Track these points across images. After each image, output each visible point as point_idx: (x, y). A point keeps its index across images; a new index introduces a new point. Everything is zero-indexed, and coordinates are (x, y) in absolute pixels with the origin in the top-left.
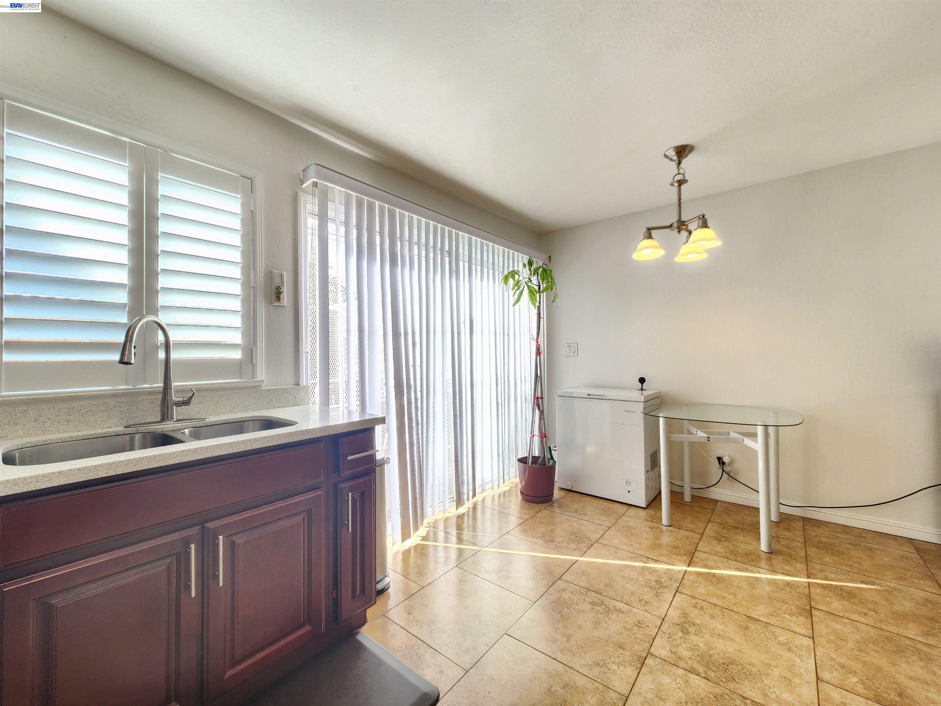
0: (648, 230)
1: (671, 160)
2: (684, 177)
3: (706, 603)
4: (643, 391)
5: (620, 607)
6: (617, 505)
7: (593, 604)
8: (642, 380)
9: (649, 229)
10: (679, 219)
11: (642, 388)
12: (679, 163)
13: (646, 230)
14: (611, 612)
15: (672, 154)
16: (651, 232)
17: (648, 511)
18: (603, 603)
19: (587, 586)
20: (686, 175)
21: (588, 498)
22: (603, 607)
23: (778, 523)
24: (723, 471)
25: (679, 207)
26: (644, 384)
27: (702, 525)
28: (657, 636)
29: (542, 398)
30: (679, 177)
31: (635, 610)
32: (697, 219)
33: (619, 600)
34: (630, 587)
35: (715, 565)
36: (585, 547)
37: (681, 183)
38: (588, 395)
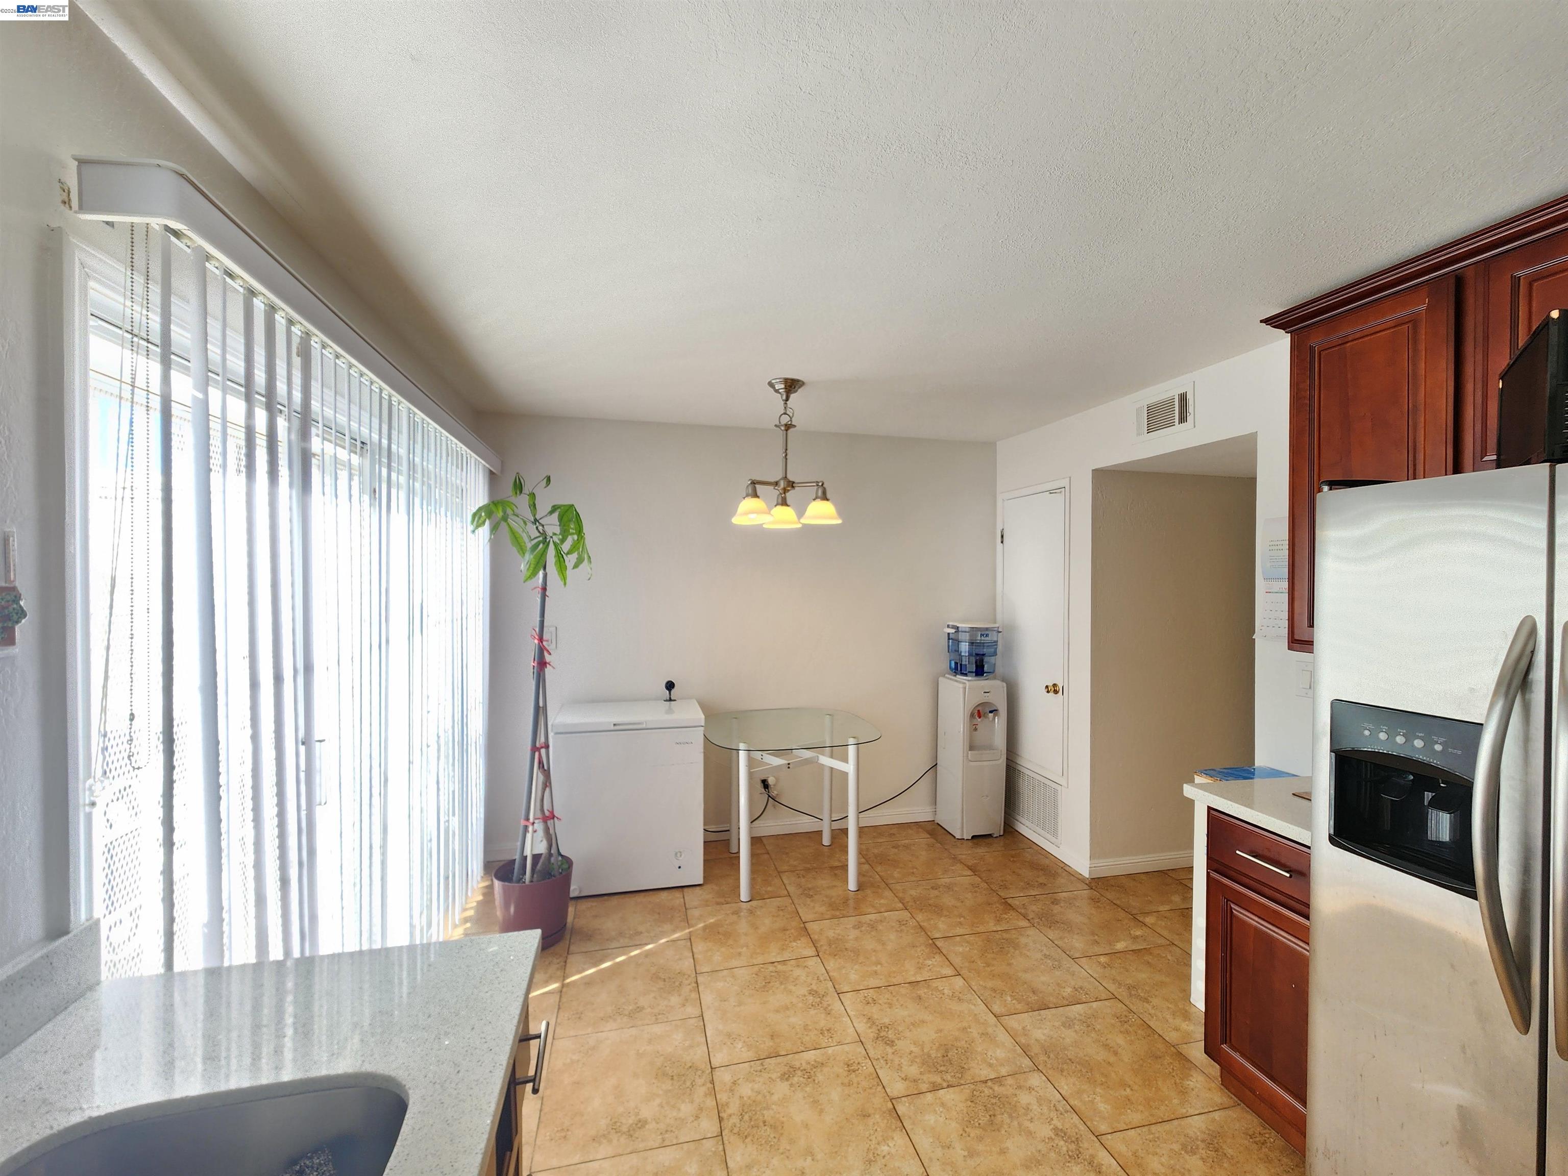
0: (751, 483)
1: (777, 391)
2: (791, 420)
3: (871, 991)
4: (672, 702)
5: (813, 1058)
6: (664, 895)
7: (786, 1076)
8: (670, 686)
9: (754, 483)
10: (784, 476)
11: (670, 698)
12: (787, 399)
13: (749, 482)
14: (812, 1073)
15: (780, 386)
16: (755, 487)
17: (708, 887)
18: (795, 1069)
19: (750, 1055)
20: (793, 419)
21: (615, 901)
22: (799, 1073)
23: (831, 847)
24: (769, 796)
25: (784, 460)
26: (673, 691)
27: (777, 881)
28: (877, 1070)
29: (547, 747)
30: (785, 420)
31: (830, 1050)
32: (815, 484)
33: (803, 1049)
34: (796, 1020)
35: (834, 932)
36: (691, 991)
37: (788, 427)
38: (614, 725)
